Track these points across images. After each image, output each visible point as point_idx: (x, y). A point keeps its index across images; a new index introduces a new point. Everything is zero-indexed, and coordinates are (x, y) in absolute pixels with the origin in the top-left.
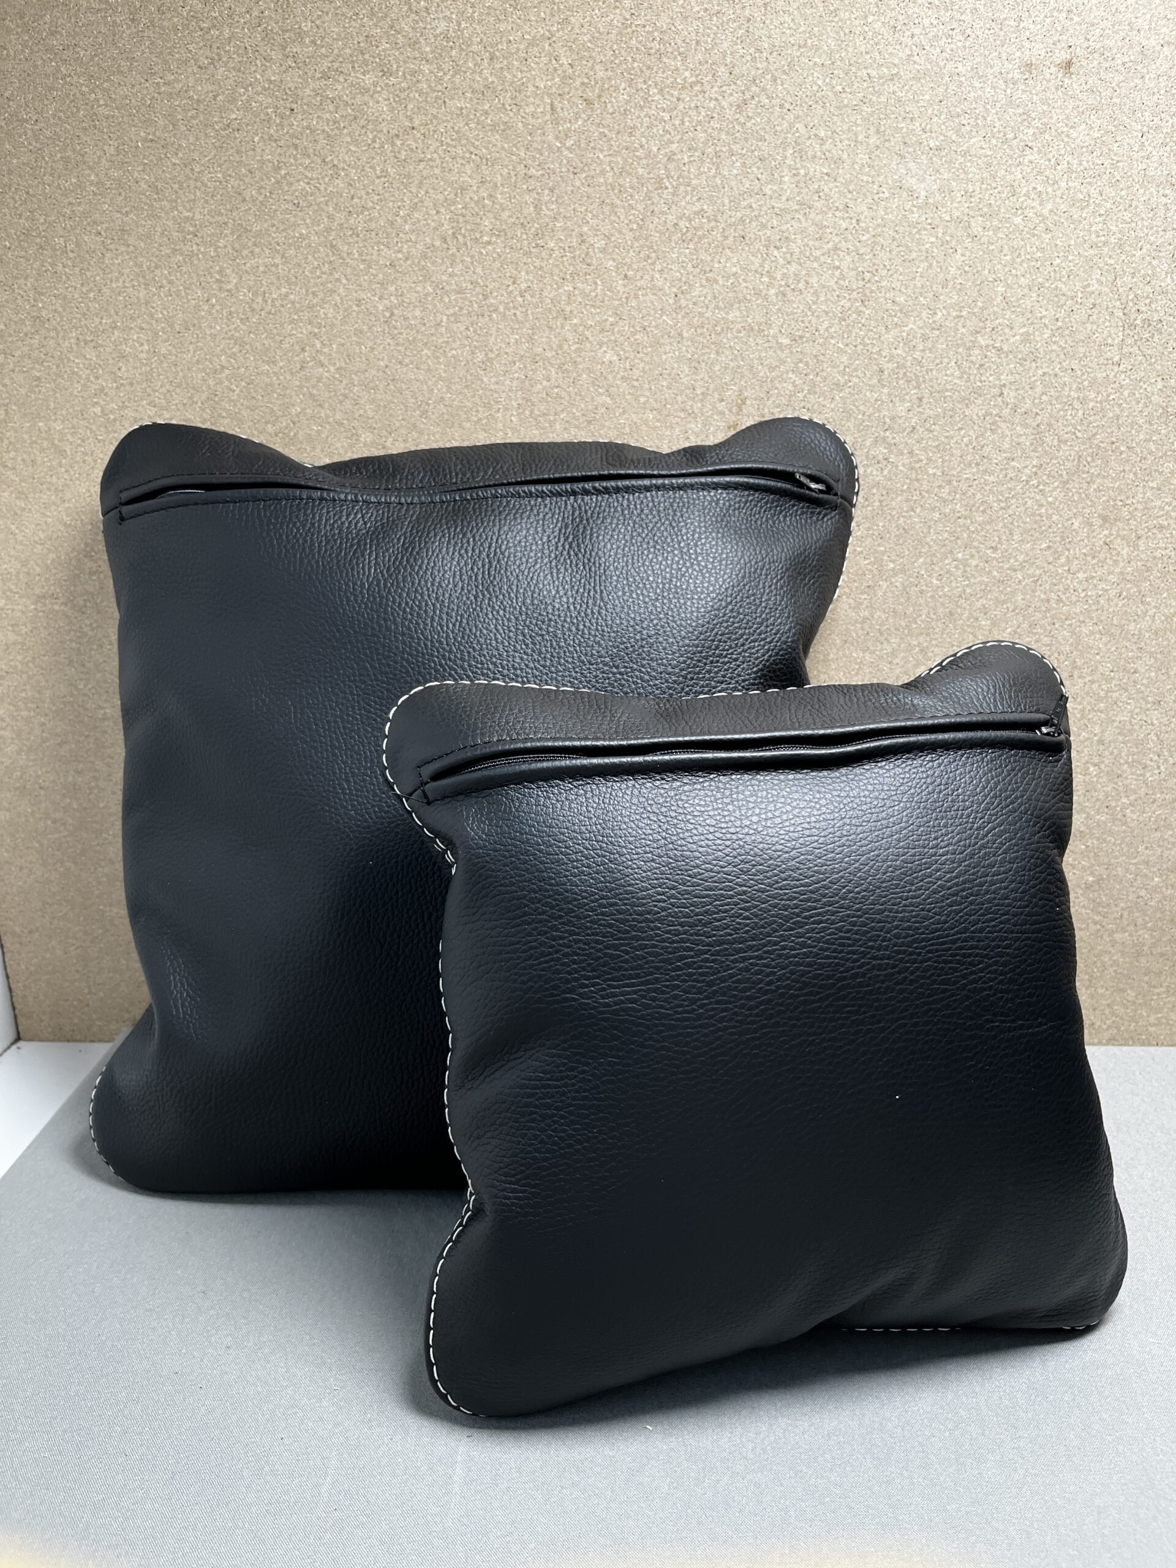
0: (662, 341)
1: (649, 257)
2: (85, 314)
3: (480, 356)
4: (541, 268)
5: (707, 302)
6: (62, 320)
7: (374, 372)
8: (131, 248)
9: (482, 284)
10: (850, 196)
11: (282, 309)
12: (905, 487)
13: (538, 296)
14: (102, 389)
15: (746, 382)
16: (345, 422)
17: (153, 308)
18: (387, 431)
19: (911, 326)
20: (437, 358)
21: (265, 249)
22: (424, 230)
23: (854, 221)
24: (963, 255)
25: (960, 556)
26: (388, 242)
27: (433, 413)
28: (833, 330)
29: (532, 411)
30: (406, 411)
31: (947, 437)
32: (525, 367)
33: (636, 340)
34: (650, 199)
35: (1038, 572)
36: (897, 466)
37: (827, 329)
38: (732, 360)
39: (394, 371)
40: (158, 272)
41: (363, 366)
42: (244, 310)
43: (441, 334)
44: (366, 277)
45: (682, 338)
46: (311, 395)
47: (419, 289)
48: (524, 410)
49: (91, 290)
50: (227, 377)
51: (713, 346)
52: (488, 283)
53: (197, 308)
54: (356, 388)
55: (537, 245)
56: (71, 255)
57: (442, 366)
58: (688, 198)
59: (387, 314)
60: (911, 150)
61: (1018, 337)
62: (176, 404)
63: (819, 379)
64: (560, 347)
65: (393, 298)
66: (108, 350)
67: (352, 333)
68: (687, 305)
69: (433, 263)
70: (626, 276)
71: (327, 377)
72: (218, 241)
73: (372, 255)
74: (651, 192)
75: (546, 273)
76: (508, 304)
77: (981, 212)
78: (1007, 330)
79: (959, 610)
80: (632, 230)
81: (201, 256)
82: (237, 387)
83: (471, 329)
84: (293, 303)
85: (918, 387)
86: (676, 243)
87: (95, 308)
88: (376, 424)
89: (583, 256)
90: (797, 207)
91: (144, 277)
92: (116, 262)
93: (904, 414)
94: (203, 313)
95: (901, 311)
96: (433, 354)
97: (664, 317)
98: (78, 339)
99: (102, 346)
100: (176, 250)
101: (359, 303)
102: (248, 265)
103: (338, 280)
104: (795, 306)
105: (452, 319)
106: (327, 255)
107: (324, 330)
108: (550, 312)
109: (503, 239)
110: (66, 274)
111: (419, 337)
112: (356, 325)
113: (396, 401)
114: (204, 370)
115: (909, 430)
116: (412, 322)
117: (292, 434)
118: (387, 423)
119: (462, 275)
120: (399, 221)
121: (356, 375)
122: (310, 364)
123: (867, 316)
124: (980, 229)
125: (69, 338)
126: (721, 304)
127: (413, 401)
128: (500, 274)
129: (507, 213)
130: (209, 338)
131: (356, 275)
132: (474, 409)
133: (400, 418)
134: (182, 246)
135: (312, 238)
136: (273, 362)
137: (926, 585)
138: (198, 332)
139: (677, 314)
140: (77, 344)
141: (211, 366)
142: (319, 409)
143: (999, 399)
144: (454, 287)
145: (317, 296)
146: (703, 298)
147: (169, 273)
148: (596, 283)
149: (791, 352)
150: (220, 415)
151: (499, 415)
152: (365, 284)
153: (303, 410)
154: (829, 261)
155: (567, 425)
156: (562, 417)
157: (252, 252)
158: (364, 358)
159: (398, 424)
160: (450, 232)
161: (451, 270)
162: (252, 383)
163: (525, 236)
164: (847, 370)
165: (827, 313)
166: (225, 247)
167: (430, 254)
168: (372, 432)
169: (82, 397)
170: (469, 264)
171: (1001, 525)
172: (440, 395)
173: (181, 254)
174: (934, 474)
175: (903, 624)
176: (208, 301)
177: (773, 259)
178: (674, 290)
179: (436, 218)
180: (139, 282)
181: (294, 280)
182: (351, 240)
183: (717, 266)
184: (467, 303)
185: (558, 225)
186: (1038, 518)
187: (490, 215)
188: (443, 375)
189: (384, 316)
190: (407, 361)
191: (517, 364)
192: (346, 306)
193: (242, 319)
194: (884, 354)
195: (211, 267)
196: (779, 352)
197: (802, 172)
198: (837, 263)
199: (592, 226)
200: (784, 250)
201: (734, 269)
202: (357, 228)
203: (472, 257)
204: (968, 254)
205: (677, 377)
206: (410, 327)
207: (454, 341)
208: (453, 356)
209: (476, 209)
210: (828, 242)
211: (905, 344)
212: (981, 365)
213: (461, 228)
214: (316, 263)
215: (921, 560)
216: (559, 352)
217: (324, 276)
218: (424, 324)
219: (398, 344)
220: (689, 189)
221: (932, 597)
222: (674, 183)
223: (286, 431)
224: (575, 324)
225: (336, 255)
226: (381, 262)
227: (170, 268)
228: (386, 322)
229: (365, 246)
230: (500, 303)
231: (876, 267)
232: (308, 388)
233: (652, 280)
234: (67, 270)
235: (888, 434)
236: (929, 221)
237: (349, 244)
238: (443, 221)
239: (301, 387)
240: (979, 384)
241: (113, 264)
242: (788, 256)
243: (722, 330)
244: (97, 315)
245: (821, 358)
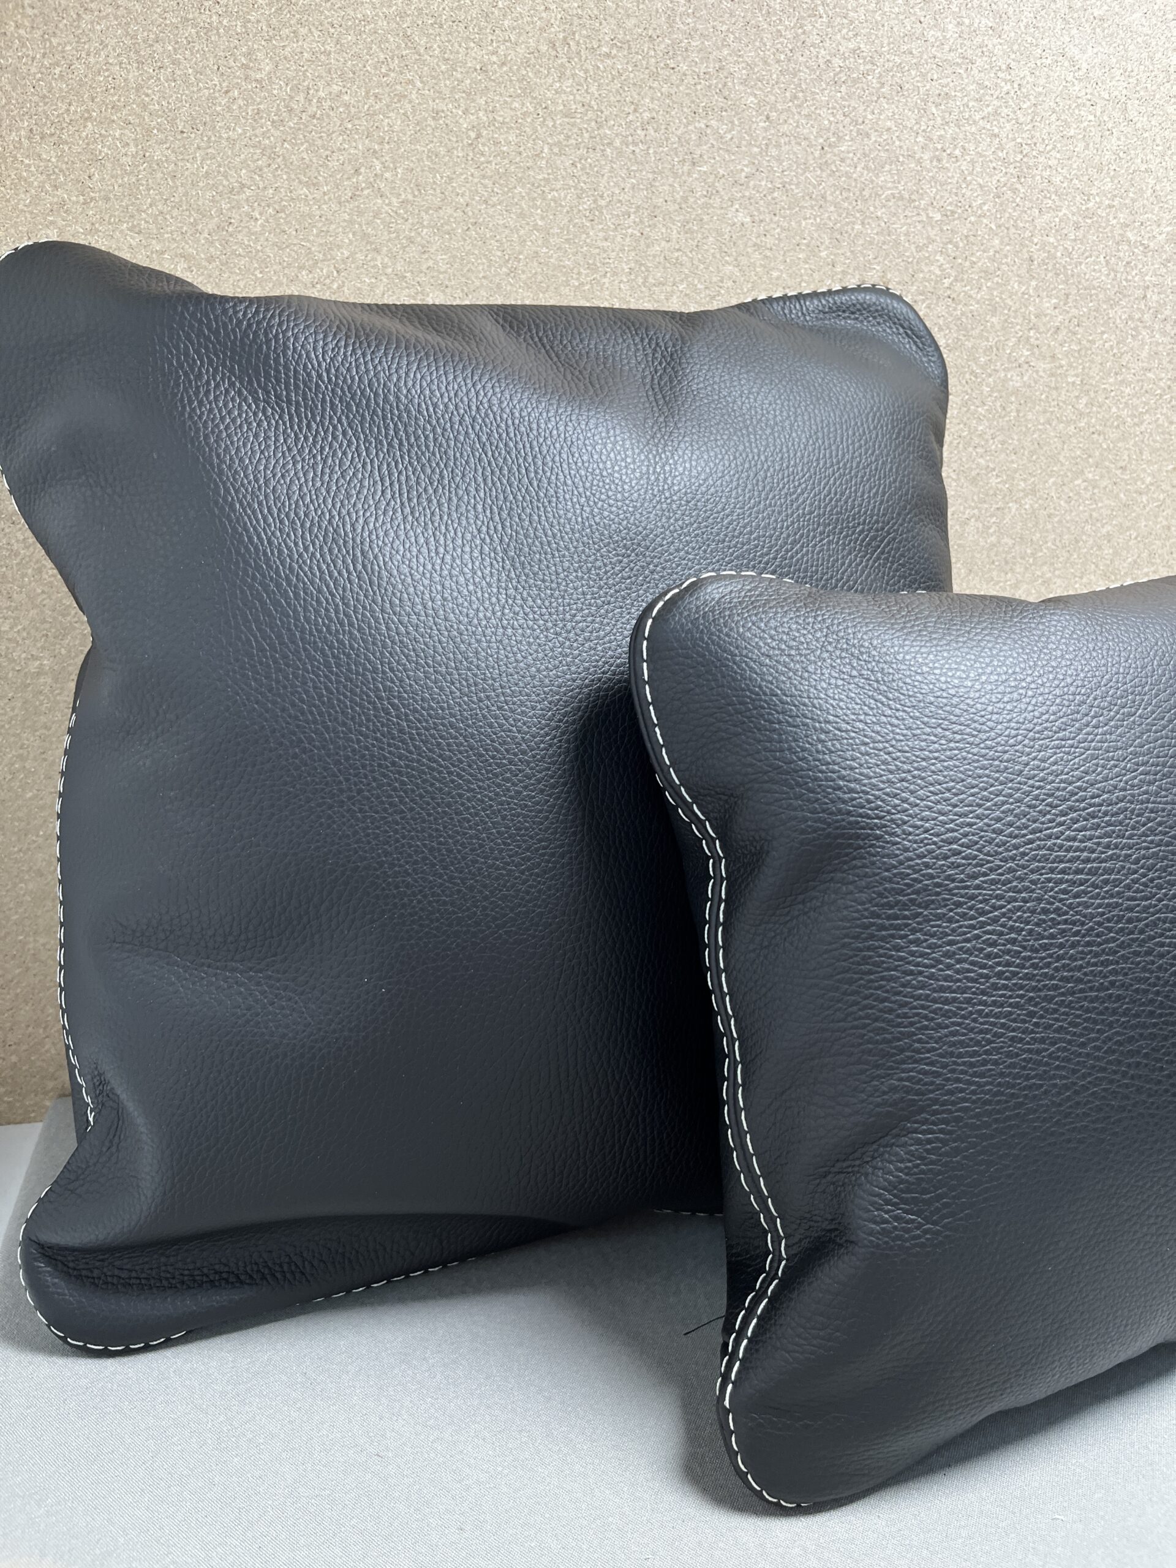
0: (802, 203)
1: (796, 97)
2: (44, 97)
3: (587, 203)
4: (670, 95)
5: (855, 159)
6: (9, 103)
7: (450, 211)
8: (121, 11)
9: (596, 107)
10: (1013, 56)
11: (331, 113)
12: (1043, 397)
13: (663, 131)
14: (62, 204)
15: (891, 262)
16: (408, 275)
17: (147, 95)
18: (462, 290)
19: (1064, 211)
20: (534, 199)
21: (313, 29)
22: (528, 28)
23: (1016, 86)
24: (1119, 139)
25: (1090, 476)
26: (480, 39)
27: (523, 272)
28: (986, 208)
29: (646, 279)
30: (489, 266)
31: (1088, 341)
32: (641, 221)
33: (773, 199)
34: (801, 27)
35: (1162, 497)
36: (1037, 372)
37: (980, 207)
38: (877, 234)
39: (476, 212)
40: (158, 47)
41: (437, 201)
42: (278, 110)
43: (540, 168)
44: (448, 82)
45: (826, 201)
46: (365, 235)
47: (516, 105)
48: (636, 277)
49: (57, 64)
50: (247, 200)
51: (858, 215)
52: (603, 108)
53: (211, 98)
54: (425, 230)
55: (667, 65)
56: (29, 11)
57: (539, 211)
58: (844, 31)
59: (473, 135)
60: (1076, 15)
61: (1164, 235)
62: (171, 233)
63: (967, 264)
64: (685, 199)
65: (481, 114)
66: (75, 149)
67: (425, 156)
68: (834, 162)
69: (537, 73)
70: (768, 118)
71: (387, 212)
72: (248, 13)
73: (458, 53)
74: (803, 18)
75: (674, 102)
76: (626, 137)
77: (1137, 96)
78: (1154, 227)
79: (1084, 537)
80: (778, 61)
81: (221, 31)
82: (261, 214)
83: (579, 165)
84: (347, 106)
85: (1066, 282)
86: (828, 84)
87: (61, 89)
88: (449, 280)
89: (720, 86)
90: (959, 61)
91: (137, 52)
92: (98, 27)
93: (1049, 311)
94: (218, 109)
95: (1056, 192)
96: (528, 194)
97: (807, 174)
98: (31, 130)
99: (66, 143)
100: (188, 20)
101: (436, 114)
102: (288, 49)
103: (410, 82)
104: (950, 175)
105: (556, 150)
106: (398, 47)
107: (387, 147)
108: (676, 154)
109: (625, 53)
110: (20, 38)
111: (512, 168)
112: (431, 145)
113: (476, 252)
114: (214, 187)
115: (1053, 330)
116: (505, 149)
117: (335, 286)
118: (464, 280)
119: (571, 93)
120: (496, 12)
121: (427, 213)
122: (366, 192)
123: (1022, 195)
124: (1136, 114)
125: (18, 130)
126: (871, 164)
127: (499, 253)
128: (618, 98)
129: (633, 21)
130: (224, 143)
131: (433, 77)
132: (575, 271)
133: (481, 275)
134: (197, 15)
135: (380, 23)
136: (314, 185)
137: (1055, 509)
138: (210, 133)
139: (822, 170)
140: (29, 138)
141: (225, 182)
142: (376, 255)
143: (1143, 302)
144: (562, 107)
145: (380, 100)
146: (851, 155)
147: (175, 49)
148: (732, 122)
149: (942, 230)
150: (234, 252)
151: (606, 280)
152: (447, 92)
153: (353, 254)
154: (988, 127)
155: (686, 300)
156: (681, 288)
157: (294, 32)
158: (438, 191)
159: (477, 283)
160: (561, 36)
161: (558, 85)
162: (283, 211)
163: (652, 53)
164: (997, 255)
165: (981, 186)
166: (258, 21)
167: (533, 61)
168: (443, 291)
169: (31, 213)
170: (582, 80)
171: (1132, 442)
172: (534, 249)
173: (194, 26)
174: (1074, 383)
175: (1029, 551)
176: (227, 92)
177: (931, 117)
178: (821, 140)
179: (544, 15)
180: (128, 58)
181: (351, 75)
182: (431, 31)
183: (870, 117)
184: (575, 130)
185: (693, 44)
186: (1167, 436)
187: (613, 21)
188: (540, 223)
189: (468, 137)
190: (495, 199)
191: (632, 217)
192: (418, 117)
193: (273, 122)
194: (1036, 240)
195: (236, 47)
196: (929, 229)
197: (967, 21)
198: (996, 131)
199: (733, 51)
200: (943, 107)
201: (889, 123)
202: (440, 16)
203: (586, 71)
204: (1123, 138)
205: (816, 250)
206: (504, 155)
207: (556, 179)
208: (554, 200)
209: (596, 12)
210: (988, 106)
211: (1057, 231)
212: (1128, 263)
213: (574, 34)
214: (382, 56)
215: (1052, 480)
216: (683, 206)
217: (392, 75)
218: (520, 153)
219: (484, 177)
220: (845, 21)
221: (1060, 522)
222: (830, 13)
223: (328, 281)
224: (705, 172)
225: (410, 48)
226: (469, 65)
227: (177, 42)
228: (471, 144)
229: (449, 41)
230: (617, 135)
231: (1034, 140)
232: (360, 225)
233: (797, 126)
234: (22, 32)
235: (1032, 333)
236: (1089, 97)
237: (428, 35)
238: (552, 21)
239: (351, 222)
240: (1124, 283)
241: (93, 30)
242: (947, 115)
243: (870, 196)
244: (63, 98)
245: (972, 239)
